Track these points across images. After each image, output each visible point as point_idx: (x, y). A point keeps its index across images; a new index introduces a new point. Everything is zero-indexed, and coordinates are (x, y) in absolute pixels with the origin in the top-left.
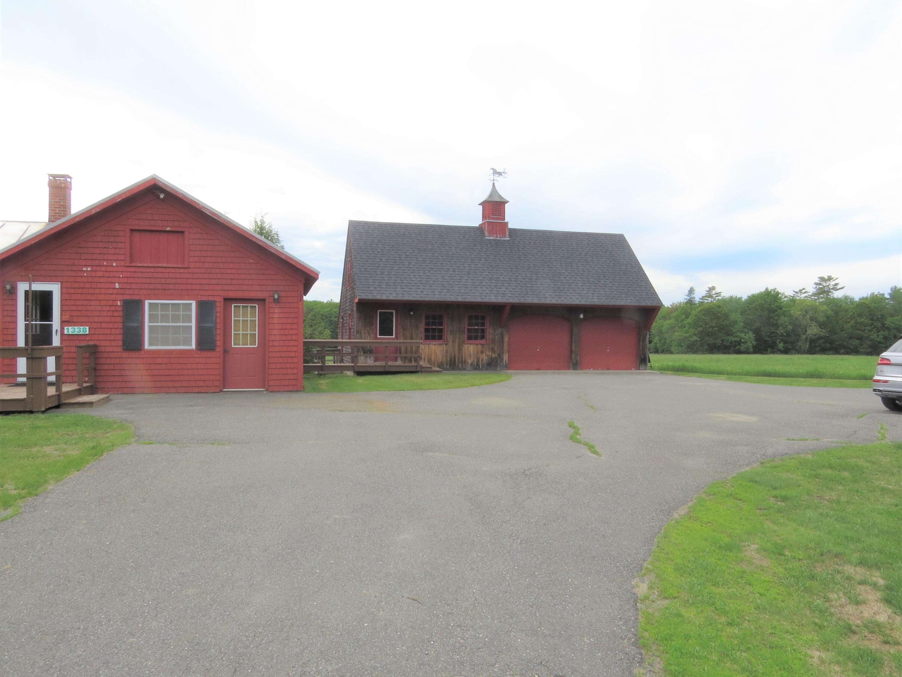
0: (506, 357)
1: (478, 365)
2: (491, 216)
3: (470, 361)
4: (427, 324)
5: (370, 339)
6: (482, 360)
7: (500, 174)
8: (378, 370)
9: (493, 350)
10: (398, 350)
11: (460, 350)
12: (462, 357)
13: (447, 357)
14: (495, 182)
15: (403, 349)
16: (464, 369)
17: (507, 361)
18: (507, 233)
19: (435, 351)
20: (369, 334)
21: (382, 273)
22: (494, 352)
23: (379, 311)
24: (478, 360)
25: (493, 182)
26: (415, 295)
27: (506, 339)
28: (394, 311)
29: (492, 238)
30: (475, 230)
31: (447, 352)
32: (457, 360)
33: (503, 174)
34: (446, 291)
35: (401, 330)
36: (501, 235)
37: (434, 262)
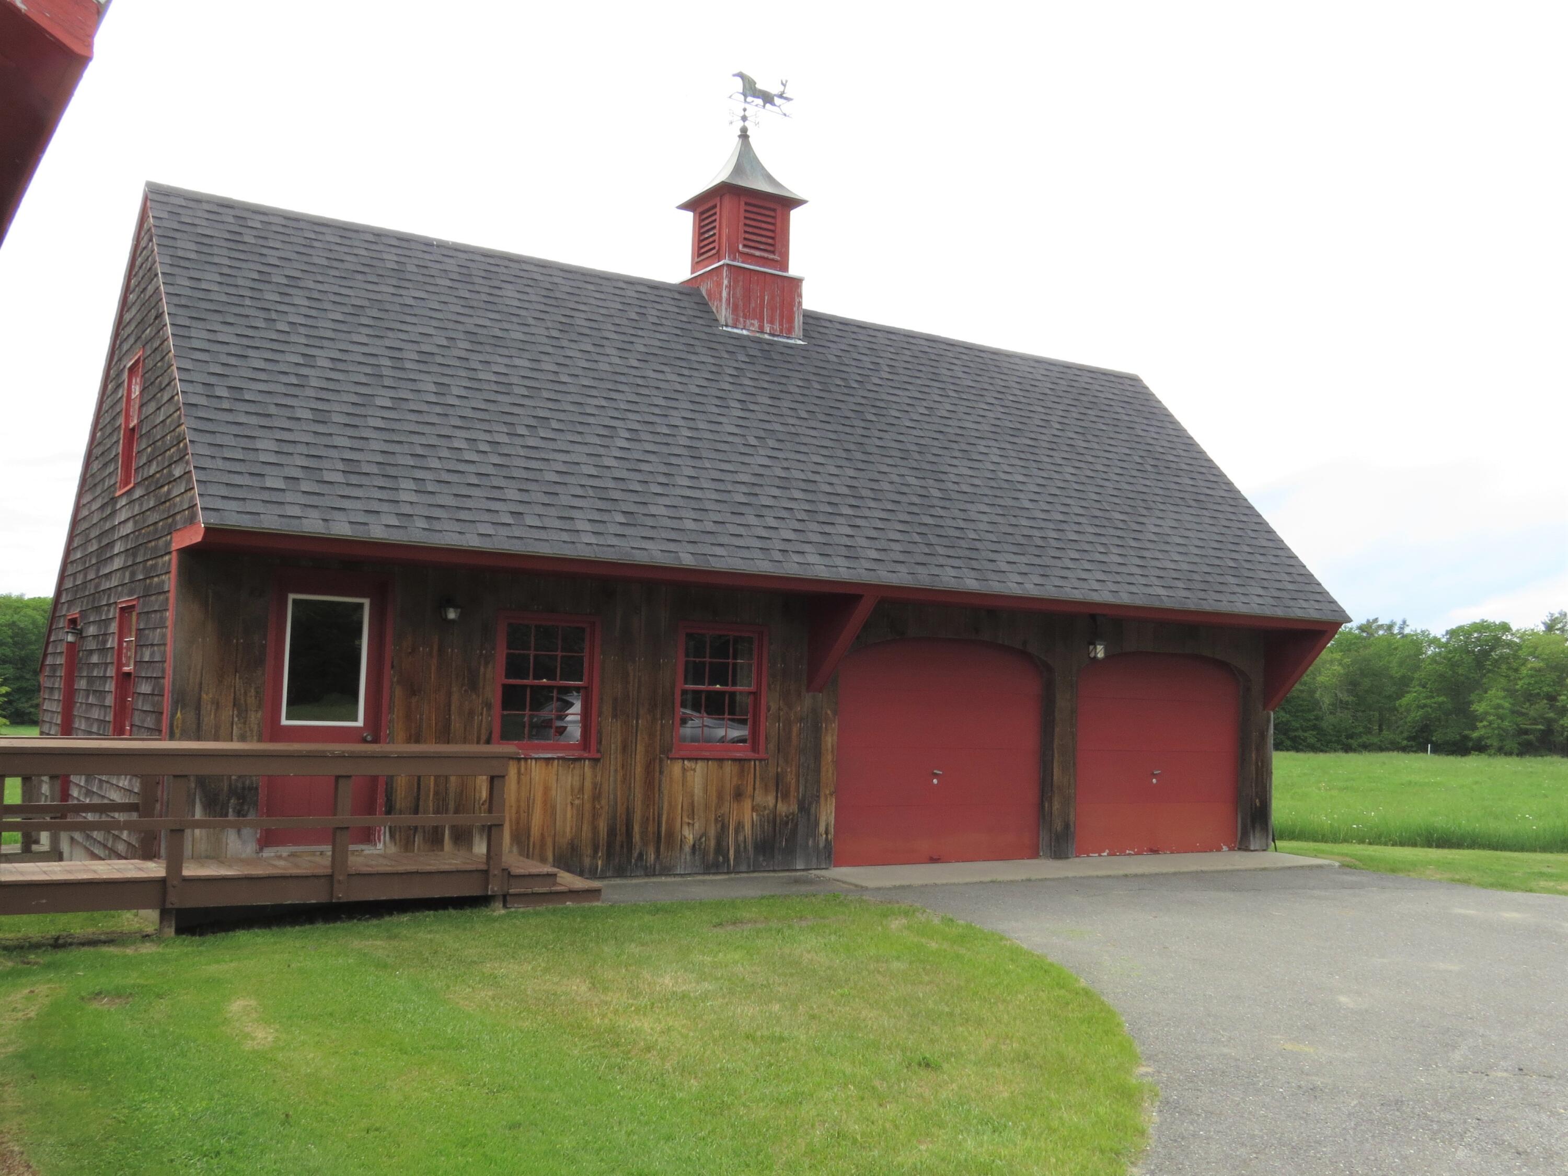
0: (827, 814)
1: (720, 849)
2: (741, 247)
3: (689, 836)
4: (515, 667)
5: (243, 738)
6: (739, 827)
7: (767, 98)
8: (293, 897)
9: (779, 786)
10: (381, 789)
11: (651, 784)
12: (660, 816)
13: (595, 816)
14: (747, 124)
15: (402, 783)
16: (666, 871)
17: (832, 830)
18: (798, 321)
19: (547, 790)
20: (241, 709)
21: (321, 416)
22: (786, 796)
23: (291, 597)
24: (724, 828)
25: (741, 124)
26: (489, 529)
27: (829, 740)
28: (366, 602)
29: (745, 332)
30: (677, 296)
31: (596, 797)
32: (636, 829)
33: (777, 101)
34: (621, 518)
35: (398, 692)
36: (777, 327)
37: (545, 394)
